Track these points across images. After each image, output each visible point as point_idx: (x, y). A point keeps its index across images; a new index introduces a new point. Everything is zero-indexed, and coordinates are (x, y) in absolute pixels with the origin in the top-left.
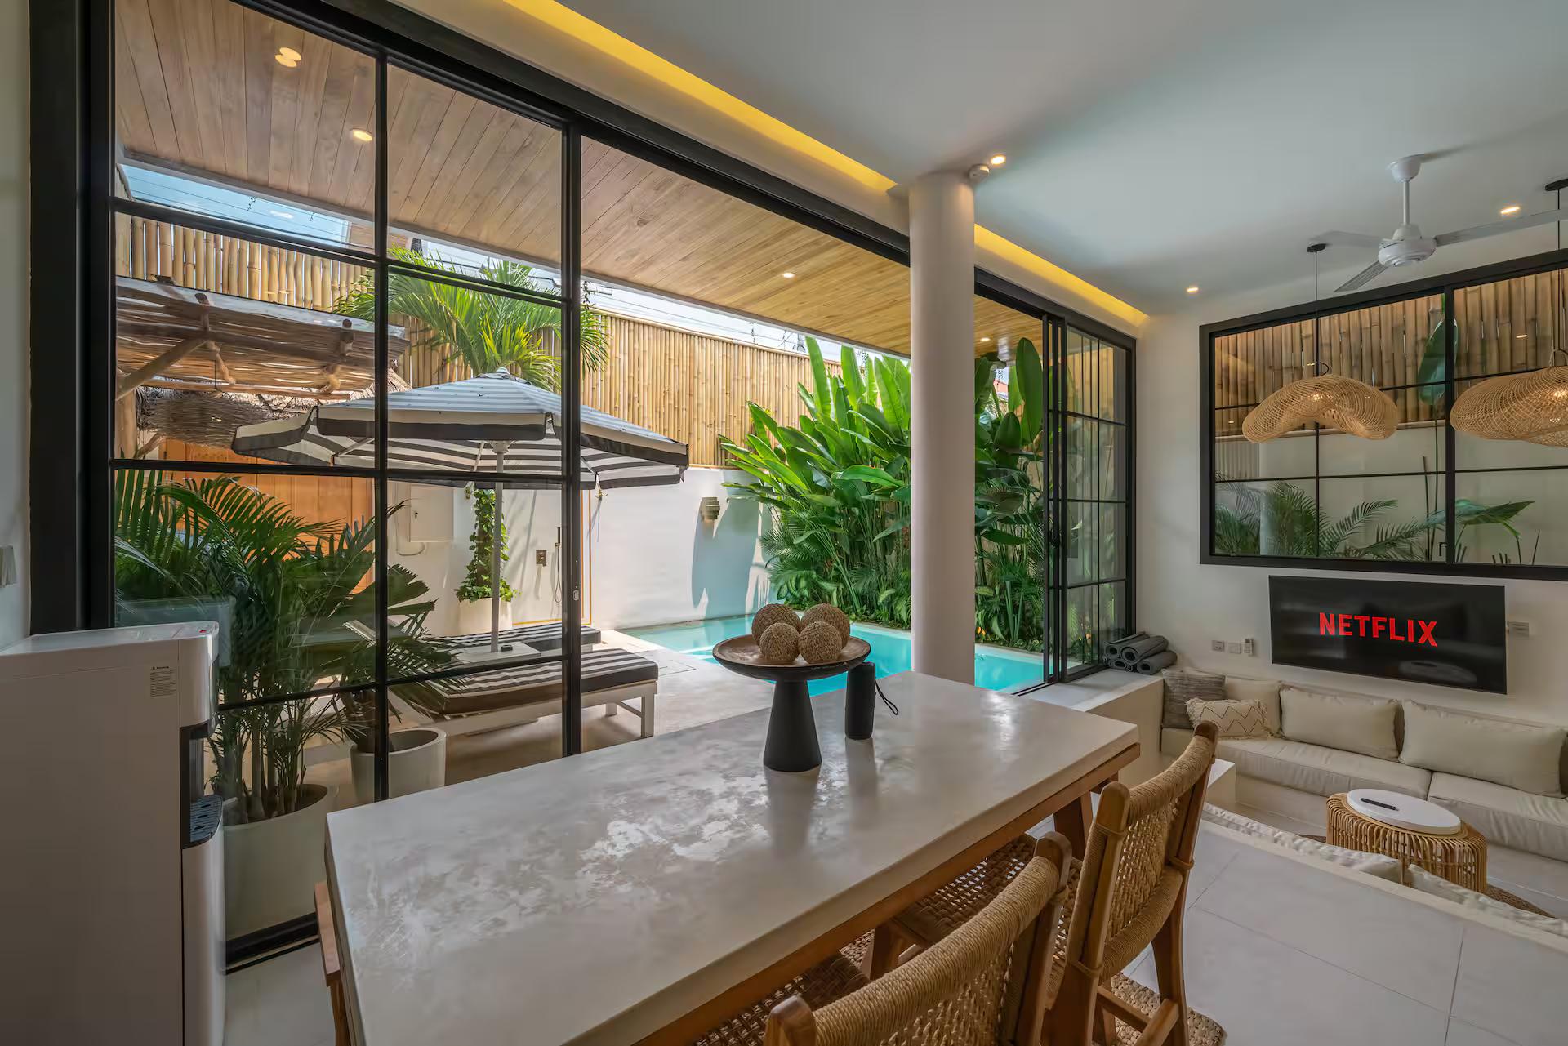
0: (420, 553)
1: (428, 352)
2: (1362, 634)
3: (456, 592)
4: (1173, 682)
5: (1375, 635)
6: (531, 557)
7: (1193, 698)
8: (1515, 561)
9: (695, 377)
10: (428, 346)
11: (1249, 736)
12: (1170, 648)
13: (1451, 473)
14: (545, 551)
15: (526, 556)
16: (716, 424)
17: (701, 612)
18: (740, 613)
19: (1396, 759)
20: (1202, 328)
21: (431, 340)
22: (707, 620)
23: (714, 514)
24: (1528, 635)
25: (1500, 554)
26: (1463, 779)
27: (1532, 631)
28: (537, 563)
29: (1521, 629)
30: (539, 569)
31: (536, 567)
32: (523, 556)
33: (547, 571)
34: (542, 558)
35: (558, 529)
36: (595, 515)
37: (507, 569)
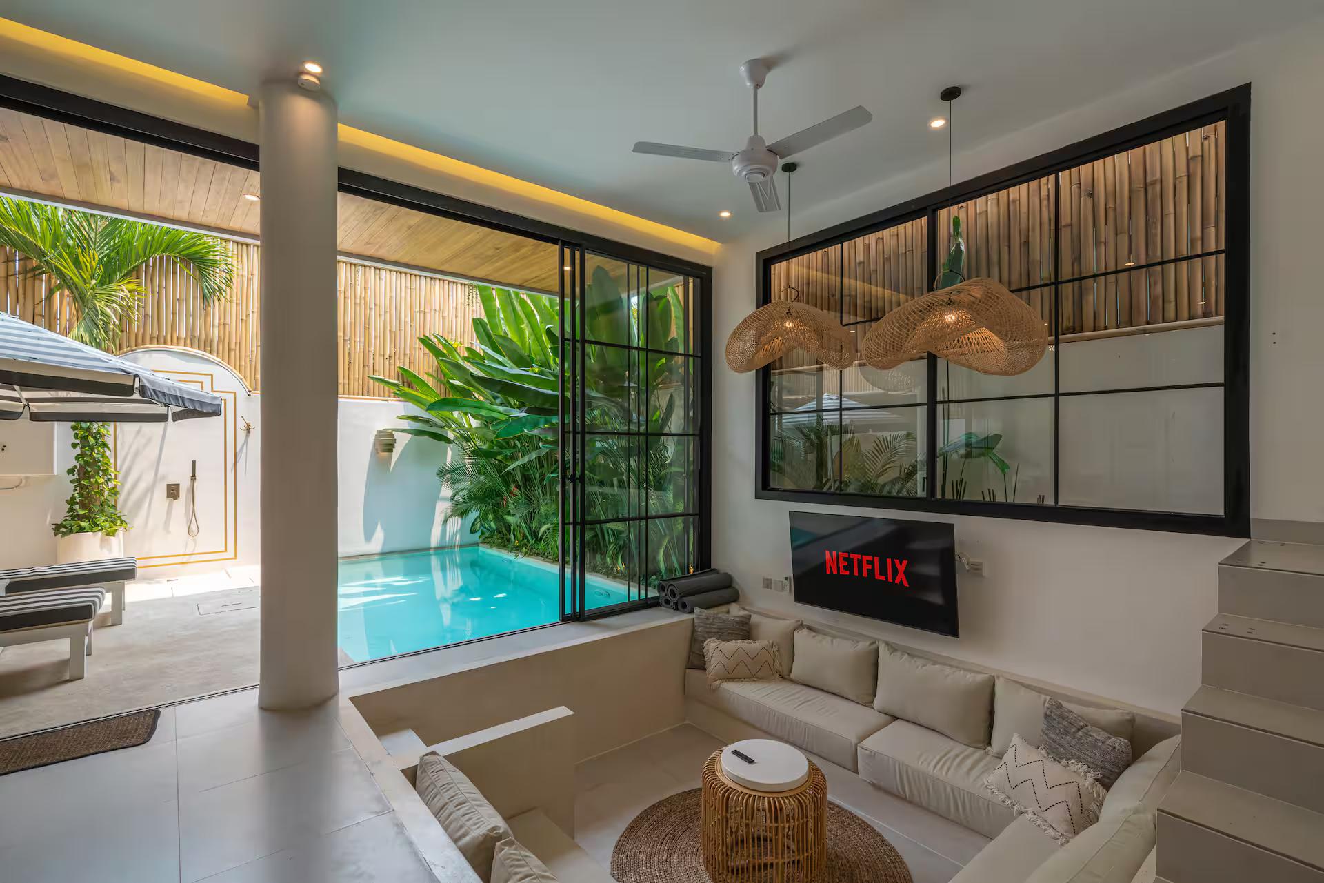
0: (16, 487)
1: (29, 282)
2: (856, 573)
3: (54, 527)
4: (700, 620)
5: (865, 574)
6: (161, 491)
7: (710, 637)
8: (1000, 498)
9: (370, 309)
10: (29, 275)
11: (753, 677)
12: (734, 585)
13: (931, 403)
14: (178, 485)
15: (153, 492)
16: (397, 357)
17: (376, 545)
18: (424, 545)
19: (870, 704)
20: (758, 254)
21: (34, 269)
22: (384, 554)
23: (389, 447)
24: (981, 575)
25: (989, 490)
26: (910, 726)
27: (985, 572)
28: (168, 497)
29: (976, 569)
30: (170, 502)
31: (166, 501)
32: (151, 489)
33: (180, 504)
34: (173, 491)
35: (194, 462)
36: (242, 448)
37: (130, 503)
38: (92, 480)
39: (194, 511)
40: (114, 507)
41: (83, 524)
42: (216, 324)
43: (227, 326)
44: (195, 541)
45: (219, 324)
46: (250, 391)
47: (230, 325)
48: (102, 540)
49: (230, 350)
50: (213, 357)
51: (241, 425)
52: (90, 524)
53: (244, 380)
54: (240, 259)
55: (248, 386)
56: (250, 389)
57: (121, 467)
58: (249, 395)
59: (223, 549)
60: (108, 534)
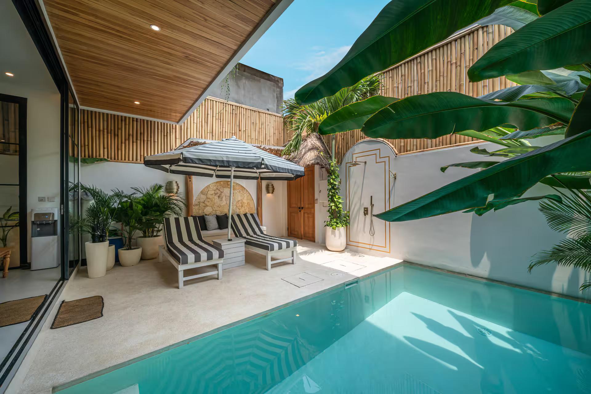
14: (368, 208)
30: (365, 216)
33: (368, 218)
34: (366, 211)
35: (371, 197)
36: (393, 187)
37: (353, 216)
39: (372, 222)
44: (373, 239)
46: (396, 154)
53: (394, 148)
57: (351, 199)
58: (396, 156)
59: (384, 246)
60: (333, 229)
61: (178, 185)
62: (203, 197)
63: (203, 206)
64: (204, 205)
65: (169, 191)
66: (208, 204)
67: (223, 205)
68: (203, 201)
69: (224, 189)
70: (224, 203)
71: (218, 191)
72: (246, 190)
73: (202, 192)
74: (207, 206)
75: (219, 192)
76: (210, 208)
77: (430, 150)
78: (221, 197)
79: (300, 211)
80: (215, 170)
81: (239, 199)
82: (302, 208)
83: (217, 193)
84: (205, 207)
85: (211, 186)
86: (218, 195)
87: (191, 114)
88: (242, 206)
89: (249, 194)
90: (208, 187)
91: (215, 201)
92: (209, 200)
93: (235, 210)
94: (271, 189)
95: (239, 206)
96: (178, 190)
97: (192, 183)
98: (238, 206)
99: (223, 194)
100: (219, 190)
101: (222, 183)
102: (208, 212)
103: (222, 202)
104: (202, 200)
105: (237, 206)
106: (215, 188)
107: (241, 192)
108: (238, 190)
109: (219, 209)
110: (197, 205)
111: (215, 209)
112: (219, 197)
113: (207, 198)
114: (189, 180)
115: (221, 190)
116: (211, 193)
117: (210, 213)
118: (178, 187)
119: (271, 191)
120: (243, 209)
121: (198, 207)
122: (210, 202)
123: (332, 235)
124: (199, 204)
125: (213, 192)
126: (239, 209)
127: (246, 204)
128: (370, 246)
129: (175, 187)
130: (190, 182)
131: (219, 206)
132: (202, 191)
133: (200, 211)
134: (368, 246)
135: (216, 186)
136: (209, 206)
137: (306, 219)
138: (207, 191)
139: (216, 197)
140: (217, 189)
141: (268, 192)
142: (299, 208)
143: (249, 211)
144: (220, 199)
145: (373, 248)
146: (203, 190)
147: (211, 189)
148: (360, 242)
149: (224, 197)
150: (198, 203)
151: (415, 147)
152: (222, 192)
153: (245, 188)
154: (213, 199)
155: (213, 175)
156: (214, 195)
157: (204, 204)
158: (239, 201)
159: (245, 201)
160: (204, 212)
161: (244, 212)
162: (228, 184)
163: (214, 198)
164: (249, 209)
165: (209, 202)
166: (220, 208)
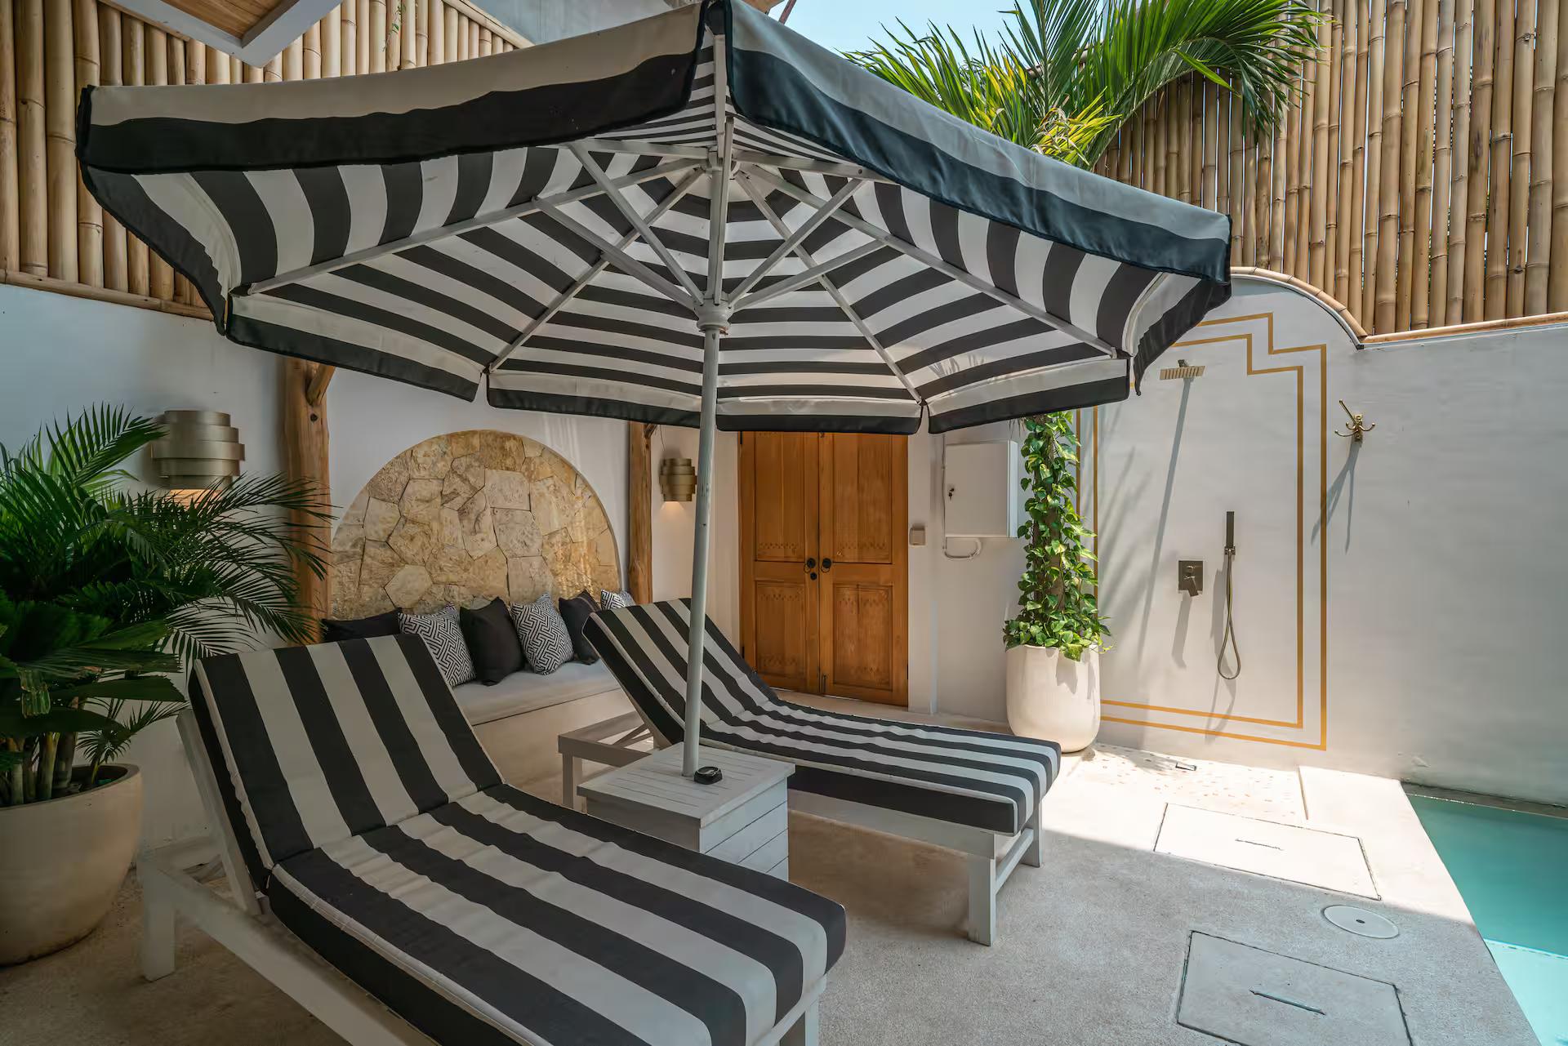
0: (972, 555)
6: (1168, 578)
14: (1201, 563)
15: (1153, 577)
28: (1181, 588)
30: (1185, 598)
31: (1179, 597)
32: (1147, 583)
33: (1203, 605)
34: (1190, 576)
35: (1230, 515)
36: (1342, 476)
37: (1119, 598)
38: (1047, 548)
39: (1230, 623)
40: (1092, 598)
41: (1034, 629)
42: (1281, 195)
43: (1306, 194)
44: (1233, 691)
45: (1288, 194)
46: (1361, 338)
47: (1312, 190)
48: (1060, 666)
49: (1312, 247)
50: (1276, 275)
51: (1339, 423)
52: (1043, 631)
53: (1347, 312)
54: (1339, 21)
55: (1356, 323)
56: (1364, 333)
57: (1104, 526)
58: (1360, 347)
59: (1294, 720)
60: (1068, 655)
61: (234, 435)
62: (382, 514)
63: (383, 562)
64: (386, 554)
65: (172, 469)
66: (409, 551)
67: (481, 554)
68: (383, 536)
69: (488, 472)
70: (484, 545)
71: (457, 480)
72: (584, 480)
73: (375, 489)
74: (403, 561)
75: (464, 490)
76: (422, 570)
77: (1543, 321)
78: (473, 516)
79: (813, 576)
80: (495, 358)
81: (556, 525)
82: (827, 563)
83: (455, 493)
84: (392, 565)
85: (420, 455)
86: (458, 502)
87: (311, 28)
88: (567, 558)
89: (591, 503)
90: (408, 457)
91: (446, 532)
92: (411, 529)
93: (537, 578)
94: (683, 481)
95: (556, 559)
96: (235, 464)
97: (322, 432)
98: (550, 557)
99: (481, 501)
100: (465, 480)
101: (476, 441)
102: (408, 593)
103: (479, 536)
104: (376, 531)
105: (545, 559)
106: (442, 467)
107: (565, 491)
108: (550, 482)
109: (465, 575)
110: (345, 557)
111: (443, 578)
112: (462, 512)
113: (405, 520)
114: (305, 411)
115: (472, 480)
116: (426, 494)
117: (421, 601)
118: (239, 453)
119: (683, 490)
120: (571, 573)
121: (354, 566)
122: (418, 542)
123: (1059, 682)
124: (358, 550)
125: (435, 487)
126: (555, 575)
127: (583, 550)
128: (1209, 723)
129: (218, 449)
130: (314, 426)
131: (466, 562)
132: (372, 480)
133: (366, 588)
134: (1201, 723)
135: (448, 458)
136: (414, 563)
137: (849, 613)
138: (403, 479)
139: (449, 514)
140: (453, 471)
141: (670, 494)
142: (811, 563)
143: (594, 581)
144: (465, 522)
145: (1225, 730)
146: (380, 473)
147: (423, 473)
148: (1151, 704)
149: (489, 511)
150: (354, 546)
151: (1457, 310)
152: (475, 490)
153: (577, 474)
154: (435, 526)
155: (475, 386)
156: (439, 500)
157: (389, 552)
158: (556, 532)
159: (580, 536)
160: (386, 596)
161: (577, 588)
162: (503, 448)
163: (438, 518)
164: (593, 570)
165: (412, 539)
166: (466, 570)
